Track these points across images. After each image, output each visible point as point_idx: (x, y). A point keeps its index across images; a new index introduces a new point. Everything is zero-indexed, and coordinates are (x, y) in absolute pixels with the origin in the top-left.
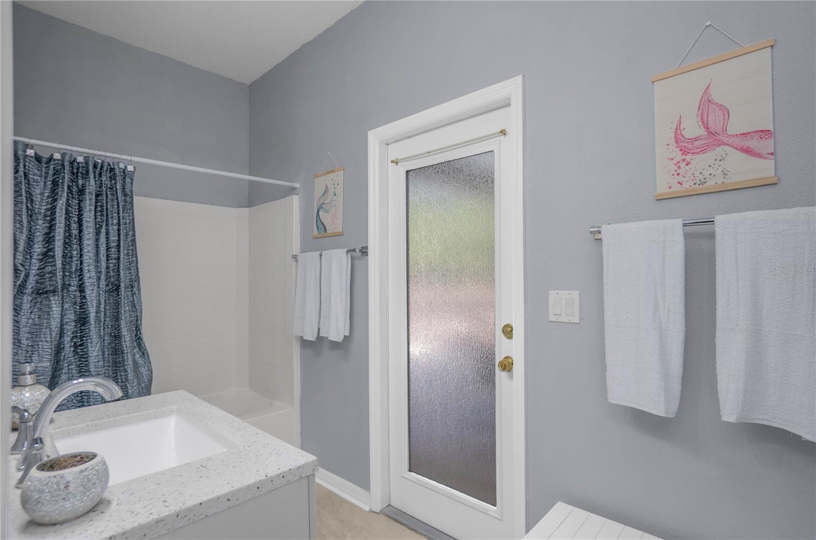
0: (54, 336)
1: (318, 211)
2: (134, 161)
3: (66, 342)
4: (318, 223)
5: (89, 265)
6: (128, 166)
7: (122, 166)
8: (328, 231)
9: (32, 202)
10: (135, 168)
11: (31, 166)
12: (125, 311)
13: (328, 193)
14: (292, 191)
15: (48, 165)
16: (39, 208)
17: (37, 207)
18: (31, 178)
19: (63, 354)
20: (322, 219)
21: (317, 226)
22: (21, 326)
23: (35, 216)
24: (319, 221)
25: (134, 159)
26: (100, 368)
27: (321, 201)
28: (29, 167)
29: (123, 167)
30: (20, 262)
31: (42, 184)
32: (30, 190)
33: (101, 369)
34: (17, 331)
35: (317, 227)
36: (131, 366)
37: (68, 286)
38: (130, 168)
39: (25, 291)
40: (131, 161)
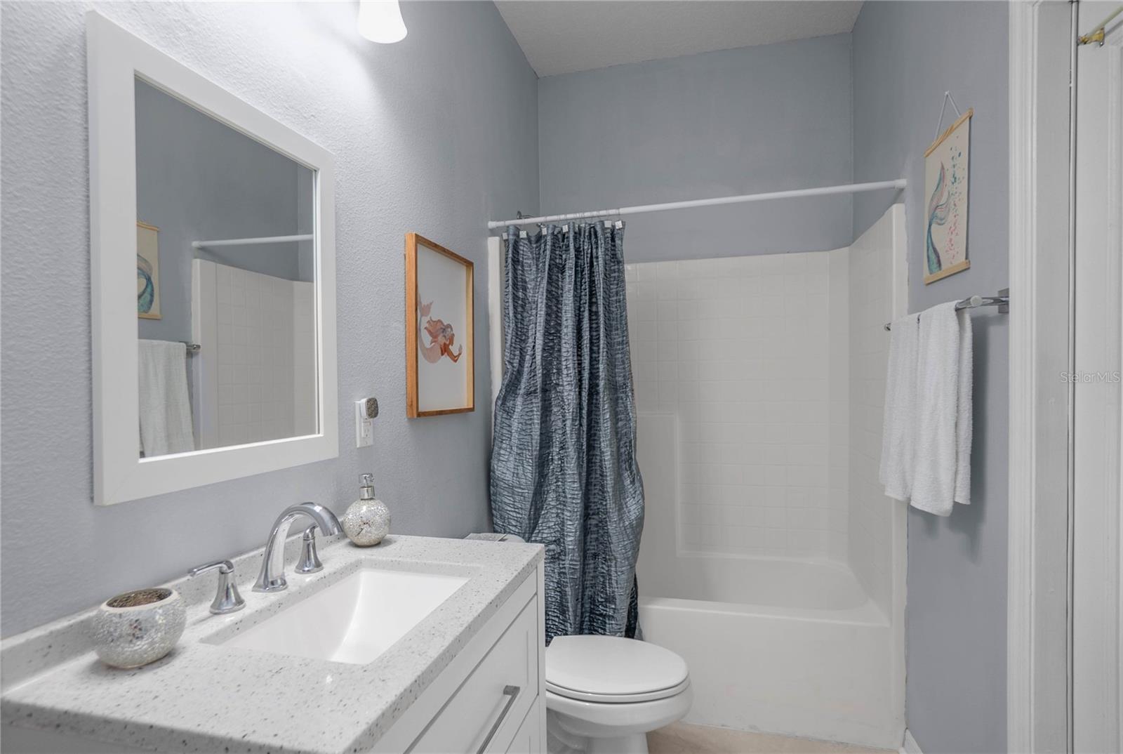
0: (534, 444)
1: (930, 226)
2: (622, 215)
3: (555, 454)
4: (930, 251)
5: (566, 360)
6: (616, 223)
7: (608, 224)
8: (944, 267)
9: (526, 291)
10: (624, 224)
11: (525, 249)
12: (604, 420)
13: (943, 182)
14: (898, 195)
15: (539, 244)
16: (532, 297)
17: (531, 295)
18: (526, 263)
19: (551, 467)
20: (934, 241)
21: (928, 257)
22: (513, 431)
23: (530, 305)
24: (931, 248)
25: (623, 211)
26: (576, 490)
27: (934, 204)
28: (523, 251)
29: (610, 226)
30: (508, 359)
31: (534, 269)
32: (524, 277)
33: (576, 492)
34: (509, 436)
35: (929, 261)
36: (610, 494)
37: (556, 386)
38: (619, 225)
39: (518, 391)
40: (619, 215)
